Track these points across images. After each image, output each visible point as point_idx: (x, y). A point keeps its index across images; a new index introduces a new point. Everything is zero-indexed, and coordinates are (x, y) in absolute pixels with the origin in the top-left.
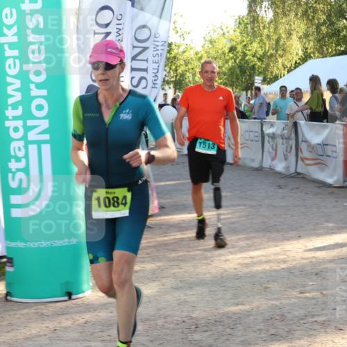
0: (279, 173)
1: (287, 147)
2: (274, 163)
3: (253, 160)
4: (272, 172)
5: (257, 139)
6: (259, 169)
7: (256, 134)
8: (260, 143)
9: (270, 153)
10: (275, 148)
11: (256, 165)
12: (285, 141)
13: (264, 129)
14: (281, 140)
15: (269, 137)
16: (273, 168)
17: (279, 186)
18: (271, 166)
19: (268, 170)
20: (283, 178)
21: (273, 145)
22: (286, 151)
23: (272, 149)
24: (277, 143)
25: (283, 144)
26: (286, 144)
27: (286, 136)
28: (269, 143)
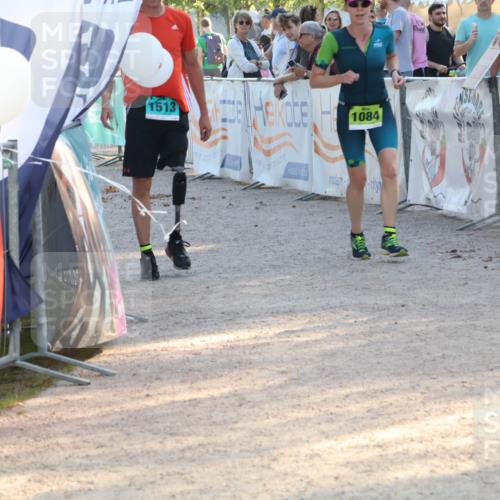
0: (453, 218)
2: (437, 190)
4: (435, 216)
13: (408, 101)
15: (422, 122)
16: (435, 206)
17: (454, 251)
18: (429, 199)
19: (423, 211)
20: (462, 229)
21: (434, 142)
22: (470, 159)
23: (433, 153)
24: (444, 137)
25: (460, 140)
26: (469, 139)
27: (469, 117)
28: (423, 137)
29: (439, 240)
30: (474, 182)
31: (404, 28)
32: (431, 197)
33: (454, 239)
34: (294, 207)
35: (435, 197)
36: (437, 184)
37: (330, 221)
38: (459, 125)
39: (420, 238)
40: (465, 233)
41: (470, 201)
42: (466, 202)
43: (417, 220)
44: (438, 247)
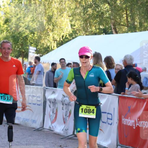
0: (58, 135)
1: (67, 112)
2: (53, 125)
3: (34, 121)
4: (51, 133)
5: (39, 103)
6: (40, 130)
7: (39, 99)
8: (42, 107)
9: (50, 116)
10: (55, 112)
11: (37, 125)
12: (65, 106)
13: (46, 95)
14: (62, 106)
15: (50, 102)
16: (52, 130)
17: (61, 146)
18: (50, 127)
19: (48, 131)
20: (62, 139)
21: (54, 109)
22: (65, 116)
23: (53, 112)
24: (57, 108)
25: (63, 109)
26: (66, 109)
27: (66, 102)
28: (50, 107)
29: (55, 142)
30: (66, 123)
31: (41, 70)
32: (51, 127)
33: (60, 142)
34: (4, 126)
35: (53, 127)
36: (54, 123)
37: (17, 132)
38: (63, 104)
39: (49, 141)
40: (63, 140)
41: (64, 129)
42: (63, 130)
43: (46, 134)
44: (55, 144)
